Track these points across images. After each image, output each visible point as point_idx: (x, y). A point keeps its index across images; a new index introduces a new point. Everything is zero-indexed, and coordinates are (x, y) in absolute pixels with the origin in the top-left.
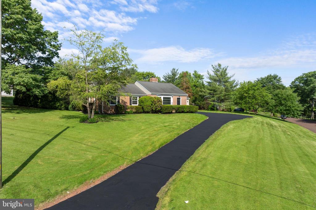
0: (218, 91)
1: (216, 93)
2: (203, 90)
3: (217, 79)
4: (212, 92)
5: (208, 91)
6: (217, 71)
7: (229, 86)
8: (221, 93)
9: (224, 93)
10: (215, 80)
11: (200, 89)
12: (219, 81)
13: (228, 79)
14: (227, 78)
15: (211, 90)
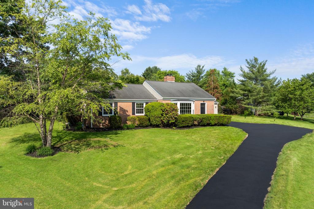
0: (255, 92)
1: (252, 94)
2: (235, 90)
3: (253, 76)
4: (247, 92)
5: (242, 92)
6: (252, 67)
7: (268, 85)
8: (258, 94)
9: (262, 94)
10: (250, 78)
11: (232, 90)
12: (256, 79)
13: (267, 77)
14: (266, 75)
15: (245, 91)
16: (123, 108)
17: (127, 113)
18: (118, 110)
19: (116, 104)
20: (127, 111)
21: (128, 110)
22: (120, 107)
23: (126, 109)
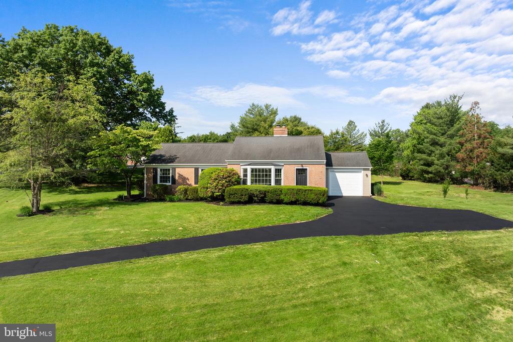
16: (182, 176)
17: (188, 182)
18: (177, 178)
19: (174, 169)
20: (188, 180)
21: (189, 178)
22: (179, 174)
23: (186, 177)
